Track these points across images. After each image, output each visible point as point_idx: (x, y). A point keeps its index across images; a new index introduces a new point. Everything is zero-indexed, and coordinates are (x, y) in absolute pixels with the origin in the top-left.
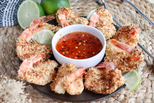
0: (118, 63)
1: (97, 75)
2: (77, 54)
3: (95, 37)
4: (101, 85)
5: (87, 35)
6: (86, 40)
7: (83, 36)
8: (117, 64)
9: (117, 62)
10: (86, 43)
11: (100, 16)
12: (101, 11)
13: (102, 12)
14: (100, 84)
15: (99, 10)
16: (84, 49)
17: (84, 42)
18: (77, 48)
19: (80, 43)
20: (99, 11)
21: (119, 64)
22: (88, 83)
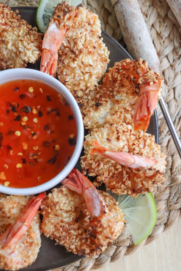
0: (111, 174)
1: (67, 212)
2: (20, 154)
3: (59, 95)
4: (75, 237)
5: (41, 90)
6: (39, 107)
7: (30, 92)
8: (109, 175)
9: (109, 172)
10: (40, 115)
11: (68, 29)
12: (69, 19)
13: (71, 21)
14: (74, 235)
15: (62, 17)
16: (35, 137)
17: (35, 112)
18: (18, 133)
19: (25, 119)
20: (64, 19)
21: (112, 177)
22: (49, 229)
